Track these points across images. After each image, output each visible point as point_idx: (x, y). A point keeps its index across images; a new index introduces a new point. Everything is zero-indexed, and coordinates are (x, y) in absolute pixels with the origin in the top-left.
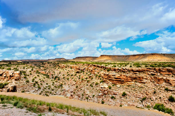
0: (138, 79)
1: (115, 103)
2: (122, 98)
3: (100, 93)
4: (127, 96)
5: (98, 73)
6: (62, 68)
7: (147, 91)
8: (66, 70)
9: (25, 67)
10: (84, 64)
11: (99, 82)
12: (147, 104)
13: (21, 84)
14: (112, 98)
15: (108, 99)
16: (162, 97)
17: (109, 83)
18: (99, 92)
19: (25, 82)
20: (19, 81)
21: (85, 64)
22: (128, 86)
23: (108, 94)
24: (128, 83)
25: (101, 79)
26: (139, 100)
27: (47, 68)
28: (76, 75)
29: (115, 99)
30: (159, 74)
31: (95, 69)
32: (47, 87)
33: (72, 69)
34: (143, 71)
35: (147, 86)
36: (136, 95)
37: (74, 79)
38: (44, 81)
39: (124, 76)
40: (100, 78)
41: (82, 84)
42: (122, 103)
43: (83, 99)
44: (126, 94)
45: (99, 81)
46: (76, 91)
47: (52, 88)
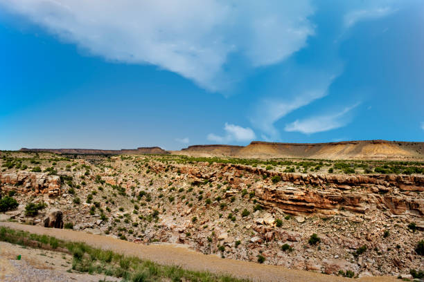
0: (349, 201)
1: (291, 262)
2: (308, 250)
3: (253, 236)
4: (322, 245)
5: (249, 186)
6: (157, 171)
7: (368, 230)
8: (166, 176)
9: (70, 167)
10: (211, 163)
11: (250, 209)
12: (367, 261)
13: (62, 206)
14: (285, 248)
15: (273, 252)
16: (402, 244)
17: (277, 213)
18: (250, 234)
19: (70, 202)
20: (59, 199)
21: (215, 163)
22: (325, 220)
23: (275, 240)
24: (323, 213)
25: (255, 201)
26: (349, 253)
27: (120, 172)
28: (191, 190)
29: (291, 250)
30: (396, 191)
31: (240, 177)
32: (121, 217)
33: (182, 175)
34: (359, 183)
35: (369, 220)
36: (343, 241)
37: (186, 199)
38: (113, 203)
39: (314, 194)
40: (253, 199)
41: (208, 212)
42: (308, 260)
43: (212, 250)
44: (318, 240)
45: (250, 207)
46: (193, 229)
47: (135, 221)
